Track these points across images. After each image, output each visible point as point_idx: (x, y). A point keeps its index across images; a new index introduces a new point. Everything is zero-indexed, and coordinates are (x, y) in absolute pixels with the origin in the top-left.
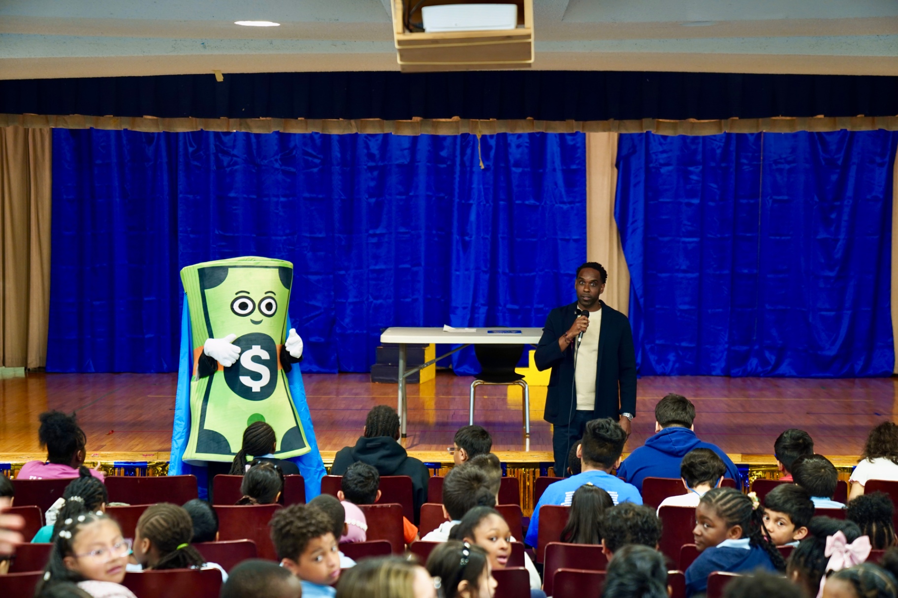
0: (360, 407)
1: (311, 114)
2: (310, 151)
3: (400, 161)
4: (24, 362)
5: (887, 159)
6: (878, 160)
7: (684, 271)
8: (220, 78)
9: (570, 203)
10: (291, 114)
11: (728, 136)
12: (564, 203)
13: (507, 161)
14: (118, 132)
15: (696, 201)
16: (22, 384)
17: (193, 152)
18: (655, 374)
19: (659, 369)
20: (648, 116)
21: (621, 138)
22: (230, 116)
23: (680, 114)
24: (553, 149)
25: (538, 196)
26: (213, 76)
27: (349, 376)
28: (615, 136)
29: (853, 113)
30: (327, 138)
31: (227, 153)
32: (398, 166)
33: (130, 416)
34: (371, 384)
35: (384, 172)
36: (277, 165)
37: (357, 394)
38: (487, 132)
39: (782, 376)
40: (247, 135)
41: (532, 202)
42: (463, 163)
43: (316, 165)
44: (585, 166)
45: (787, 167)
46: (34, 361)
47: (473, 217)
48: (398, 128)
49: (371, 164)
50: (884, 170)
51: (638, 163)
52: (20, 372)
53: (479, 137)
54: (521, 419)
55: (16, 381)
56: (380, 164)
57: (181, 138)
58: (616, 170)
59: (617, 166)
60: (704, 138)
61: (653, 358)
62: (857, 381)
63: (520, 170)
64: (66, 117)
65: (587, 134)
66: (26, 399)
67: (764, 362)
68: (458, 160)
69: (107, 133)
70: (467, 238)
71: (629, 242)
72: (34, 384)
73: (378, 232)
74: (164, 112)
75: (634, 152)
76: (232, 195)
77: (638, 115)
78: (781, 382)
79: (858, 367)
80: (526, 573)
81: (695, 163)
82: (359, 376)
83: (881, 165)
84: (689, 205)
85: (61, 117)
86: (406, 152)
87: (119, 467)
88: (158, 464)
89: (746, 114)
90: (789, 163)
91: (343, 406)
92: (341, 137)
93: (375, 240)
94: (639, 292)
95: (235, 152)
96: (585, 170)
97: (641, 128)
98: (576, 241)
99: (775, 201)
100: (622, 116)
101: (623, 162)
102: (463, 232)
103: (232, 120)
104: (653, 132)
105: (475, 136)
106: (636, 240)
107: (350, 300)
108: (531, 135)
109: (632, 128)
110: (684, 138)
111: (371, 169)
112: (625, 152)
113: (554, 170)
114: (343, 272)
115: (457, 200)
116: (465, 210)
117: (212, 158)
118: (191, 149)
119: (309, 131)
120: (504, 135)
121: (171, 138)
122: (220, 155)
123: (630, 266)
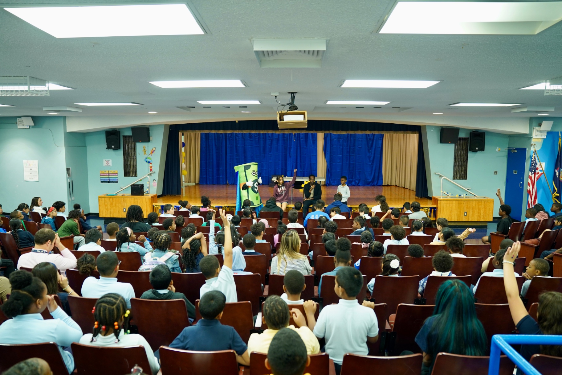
0: (267, 193)
1: (256, 129)
2: (256, 135)
3: (276, 138)
4: (195, 182)
5: (382, 139)
6: (380, 139)
7: (339, 163)
8: (237, 122)
9: (314, 147)
10: (252, 129)
11: (348, 134)
12: (312, 147)
13: (300, 138)
14: (214, 133)
15: (341, 147)
16: (195, 187)
17: (230, 136)
18: (332, 185)
19: (333, 184)
20: (331, 130)
21: (325, 134)
22: (239, 130)
23: (338, 130)
24: (310, 136)
25: (306, 146)
26: (235, 121)
27: (264, 185)
28: (323, 134)
29: (375, 130)
30: (259, 134)
31: (237, 136)
32: (276, 139)
33: (218, 195)
34: (269, 188)
35: (272, 141)
36: (248, 139)
37: (266, 190)
38: (295, 133)
39: (359, 186)
40: (242, 133)
41: (305, 147)
42: (290, 139)
43: (257, 139)
44: (317, 139)
45: (361, 140)
46: (197, 182)
47: (292, 150)
48: (276, 132)
49: (269, 138)
50: (381, 141)
51: (328, 139)
52: (194, 184)
53: (294, 134)
54: (303, 196)
55: (193, 186)
56: (271, 138)
57: (228, 134)
58: (324, 140)
59: (324, 139)
60: (343, 134)
61: (331, 182)
62: (375, 187)
63: (302, 140)
64: (205, 131)
65: (318, 133)
66: (195, 191)
67: (356, 183)
68: (289, 138)
69: (212, 133)
70: (291, 155)
71: (327, 156)
72: (197, 186)
73: (271, 153)
74: (224, 129)
75: (328, 136)
76: (239, 145)
77: (329, 130)
78: (359, 187)
79: (375, 184)
80: (305, 235)
81: (341, 139)
82: (267, 186)
83: (381, 140)
84: (340, 148)
85: (203, 131)
86: (277, 136)
87: (216, 207)
88: (225, 207)
89: (352, 130)
90: (361, 139)
91: (263, 193)
92: (263, 134)
93: (270, 155)
94: (329, 167)
95: (239, 136)
96: (317, 140)
97: (329, 132)
98: (315, 156)
99: (358, 147)
100: (325, 130)
101: (325, 138)
102: (290, 154)
103: (239, 131)
104: (332, 133)
105: (292, 134)
106: (328, 156)
107: (265, 169)
108: (305, 133)
109: (327, 132)
110: (339, 135)
111: (269, 139)
112: (326, 136)
113: (310, 140)
114: (263, 162)
115: (288, 146)
116: (290, 149)
117: (234, 138)
118: (230, 135)
119: (256, 132)
120: (299, 133)
121: (226, 134)
122: (236, 137)
123: (327, 161)
